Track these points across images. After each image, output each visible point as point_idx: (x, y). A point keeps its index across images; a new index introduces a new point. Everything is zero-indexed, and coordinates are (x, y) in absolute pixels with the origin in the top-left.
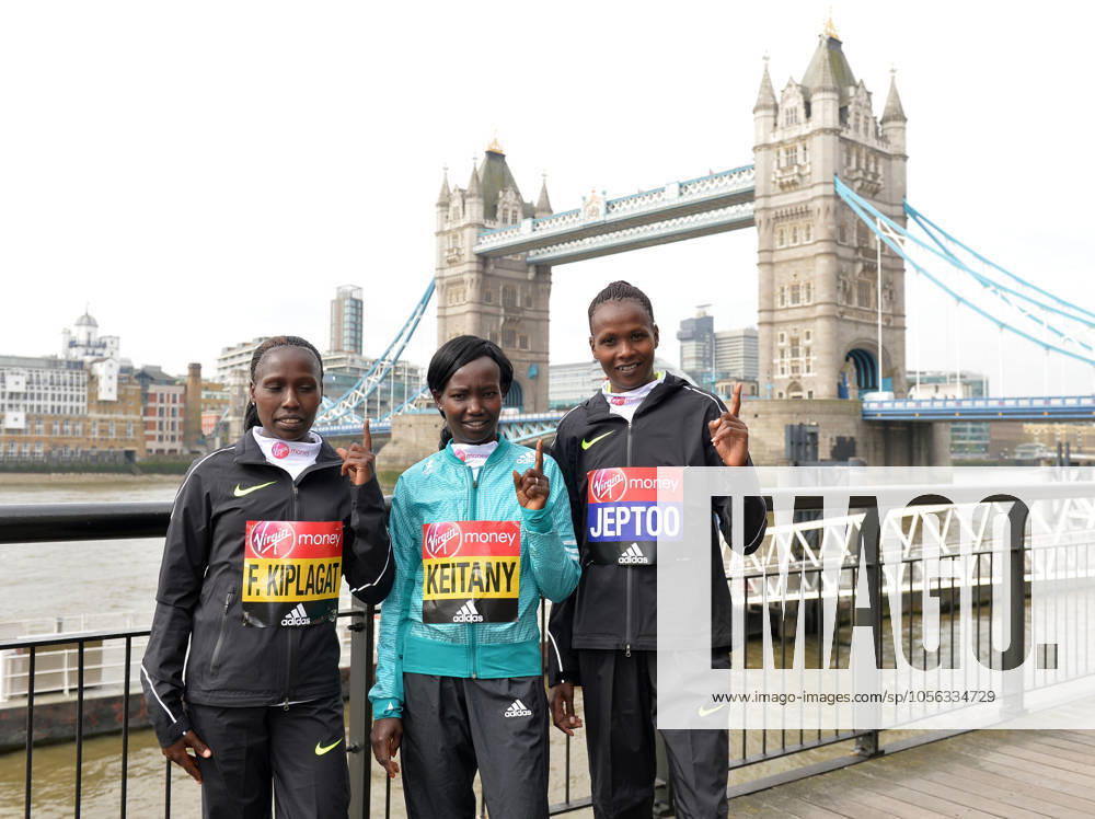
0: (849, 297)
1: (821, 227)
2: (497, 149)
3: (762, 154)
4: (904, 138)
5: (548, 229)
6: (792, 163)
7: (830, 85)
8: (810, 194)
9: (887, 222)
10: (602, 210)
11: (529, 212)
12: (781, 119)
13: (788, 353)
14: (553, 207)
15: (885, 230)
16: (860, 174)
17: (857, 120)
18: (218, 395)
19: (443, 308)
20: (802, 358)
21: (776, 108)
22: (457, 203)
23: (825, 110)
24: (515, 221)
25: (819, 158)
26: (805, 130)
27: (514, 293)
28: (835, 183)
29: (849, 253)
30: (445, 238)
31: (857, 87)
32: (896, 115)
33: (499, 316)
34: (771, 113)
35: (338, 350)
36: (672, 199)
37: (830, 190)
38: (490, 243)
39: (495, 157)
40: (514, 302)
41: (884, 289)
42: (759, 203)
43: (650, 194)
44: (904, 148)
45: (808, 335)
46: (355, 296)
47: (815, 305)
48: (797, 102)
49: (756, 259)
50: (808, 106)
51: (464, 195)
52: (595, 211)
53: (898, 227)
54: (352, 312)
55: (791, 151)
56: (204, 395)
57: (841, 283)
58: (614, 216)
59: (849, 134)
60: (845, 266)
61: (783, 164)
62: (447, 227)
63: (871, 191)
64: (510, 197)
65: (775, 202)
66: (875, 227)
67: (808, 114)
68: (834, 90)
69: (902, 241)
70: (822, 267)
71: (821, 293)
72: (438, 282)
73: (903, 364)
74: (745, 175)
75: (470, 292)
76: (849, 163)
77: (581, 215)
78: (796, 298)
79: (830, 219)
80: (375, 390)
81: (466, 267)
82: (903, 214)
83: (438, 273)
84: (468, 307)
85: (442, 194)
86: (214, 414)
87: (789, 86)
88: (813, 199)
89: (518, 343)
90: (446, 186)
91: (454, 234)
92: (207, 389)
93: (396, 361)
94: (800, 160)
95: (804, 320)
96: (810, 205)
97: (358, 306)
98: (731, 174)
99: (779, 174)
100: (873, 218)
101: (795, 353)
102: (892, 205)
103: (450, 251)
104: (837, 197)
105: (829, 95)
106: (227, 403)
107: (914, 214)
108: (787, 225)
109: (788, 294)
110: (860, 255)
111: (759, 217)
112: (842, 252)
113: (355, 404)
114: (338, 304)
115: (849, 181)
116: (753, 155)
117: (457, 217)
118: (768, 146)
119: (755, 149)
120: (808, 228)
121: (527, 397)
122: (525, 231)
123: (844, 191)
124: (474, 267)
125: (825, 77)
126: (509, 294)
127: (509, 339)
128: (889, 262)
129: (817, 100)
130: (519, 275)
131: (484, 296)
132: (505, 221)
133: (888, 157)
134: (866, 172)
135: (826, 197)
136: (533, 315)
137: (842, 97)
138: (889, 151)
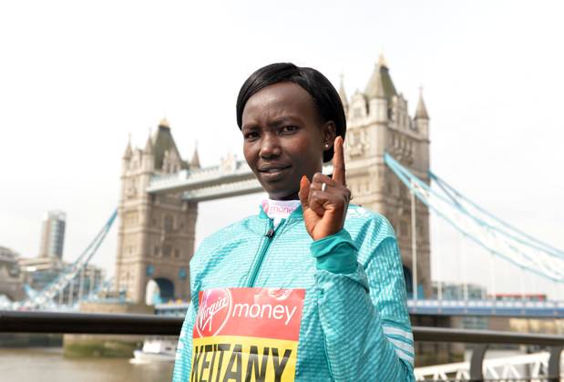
1: (376, 184)
2: (165, 124)
4: (428, 130)
5: (197, 177)
6: (357, 141)
7: (382, 94)
8: (369, 162)
9: (418, 182)
10: (234, 165)
11: (185, 166)
12: (351, 114)
14: (201, 163)
15: (416, 186)
16: (401, 151)
17: (398, 117)
19: (122, 228)
21: (348, 107)
23: (378, 110)
24: (175, 171)
25: (375, 140)
26: (366, 121)
27: (172, 220)
28: (384, 156)
29: (394, 202)
30: (127, 181)
31: (398, 97)
32: (423, 115)
33: (160, 235)
35: (45, 256)
37: (382, 160)
38: (162, 183)
39: (164, 130)
40: (171, 226)
41: (416, 225)
44: (428, 135)
46: (61, 218)
48: (361, 104)
50: (367, 106)
51: (141, 153)
52: (229, 168)
53: (424, 185)
54: (59, 229)
55: (356, 134)
58: (242, 171)
59: (394, 126)
60: (391, 209)
61: (352, 142)
62: (128, 174)
63: (408, 162)
64: (173, 156)
66: (410, 186)
67: (368, 112)
68: (383, 98)
69: (428, 195)
72: (120, 211)
73: (429, 275)
75: (141, 218)
76: (393, 143)
77: (220, 170)
79: (382, 179)
80: (68, 286)
81: (141, 201)
82: (427, 178)
83: (120, 205)
84: (140, 228)
85: (127, 152)
87: (356, 93)
88: (372, 165)
89: (173, 254)
90: (129, 147)
91: (134, 179)
93: (85, 265)
94: (362, 140)
96: (369, 170)
97: (61, 226)
99: (350, 149)
100: (409, 179)
102: (421, 171)
103: (130, 190)
104: (386, 165)
105: (381, 101)
107: (435, 178)
108: (354, 181)
110: (401, 203)
112: (390, 200)
113: (53, 294)
114: (48, 223)
115: (394, 155)
117: (135, 167)
120: (368, 184)
121: (177, 292)
122: (181, 179)
123: (391, 162)
124: (146, 201)
125: (377, 89)
126: (169, 220)
127: (167, 251)
128: (419, 208)
129: (374, 104)
130: (177, 208)
131: (151, 221)
132: (168, 171)
133: (419, 141)
134: (404, 150)
135: (379, 164)
136: (184, 235)
137: (389, 103)
138: (419, 138)
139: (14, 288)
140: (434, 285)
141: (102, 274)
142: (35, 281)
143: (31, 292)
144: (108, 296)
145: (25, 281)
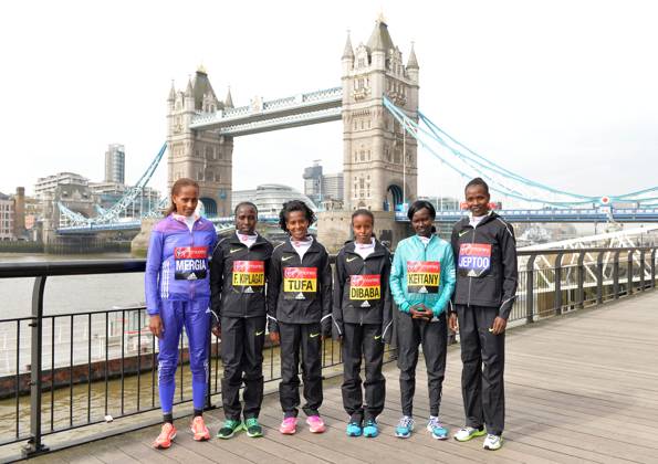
1: (376, 121)
2: (203, 71)
3: (345, 81)
4: (417, 77)
5: (231, 116)
6: (361, 87)
7: (381, 48)
8: (371, 103)
9: (409, 120)
10: (261, 108)
11: (221, 106)
12: (356, 64)
13: (359, 186)
14: (234, 104)
15: (407, 124)
16: (396, 95)
17: (394, 67)
18: (36, 206)
19: (172, 158)
20: (366, 189)
21: (354, 58)
22: (179, 99)
23: (378, 61)
24: (212, 111)
25: (375, 85)
26: (368, 70)
27: (212, 151)
28: (383, 99)
29: (391, 136)
30: (173, 119)
31: (394, 50)
32: (415, 66)
33: (202, 163)
34: (351, 60)
35: (109, 181)
36: (299, 103)
37: (380, 102)
38: (199, 122)
39: (201, 75)
40: (212, 156)
41: (407, 154)
42: (344, 107)
43: (287, 100)
44: (418, 82)
45: (369, 178)
46: (120, 150)
47: (373, 162)
48: (364, 55)
49: (342, 137)
50: (370, 57)
51: (183, 94)
52: (257, 108)
53: (414, 123)
54: (118, 160)
55: (361, 81)
56: (26, 206)
57: (386, 151)
58: (268, 111)
59: (391, 74)
60: (387, 142)
61: (357, 87)
62: (174, 113)
63: (401, 103)
64: (210, 98)
65: (352, 107)
66: (402, 123)
67: (370, 62)
68: (382, 50)
69: (416, 130)
70: (376, 142)
71: (376, 156)
72: (168, 144)
74: (337, 92)
75: (187, 150)
76: (390, 88)
77: (251, 110)
78: (363, 158)
79: (380, 117)
80: (131, 204)
81: (185, 136)
82: (417, 117)
83: (169, 139)
84: (186, 158)
85: (171, 94)
86: (33, 217)
87: (360, 46)
88: (373, 106)
89: (214, 179)
90: (173, 90)
91: (178, 117)
92: (28, 202)
93: (144, 187)
94: (365, 86)
95: (367, 169)
96: (370, 110)
97: (121, 156)
98: (330, 91)
99: (355, 92)
100: (402, 117)
101: (362, 187)
102: (411, 111)
103: (175, 126)
104: (384, 106)
105: (380, 53)
106: (41, 210)
107: (422, 117)
108: (358, 119)
109: (359, 156)
110: (395, 137)
111: (344, 115)
112: (386, 135)
113: (119, 212)
114: (109, 154)
115: (390, 98)
117: (179, 107)
118: (348, 77)
119: (343, 79)
120: (369, 121)
121: (220, 209)
122: (218, 117)
123: (387, 103)
124: (189, 136)
125: (377, 43)
126: (209, 150)
127: (209, 176)
128: (409, 140)
129: (374, 55)
130: (216, 141)
131: (195, 152)
132: (207, 111)
133: (410, 87)
134: (399, 94)
135: (378, 106)
136: (223, 163)
137: (387, 54)
138: (410, 83)
139: (87, 207)
141: (158, 194)
142: (103, 201)
143: (100, 210)
145: (96, 202)
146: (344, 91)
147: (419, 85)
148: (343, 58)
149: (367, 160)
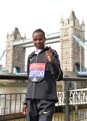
0: (75, 54)
1: (71, 43)
2: (17, 28)
3: (61, 30)
4: (84, 28)
5: (25, 41)
6: (66, 32)
7: (72, 19)
8: (69, 37)
9: (81, 42)
11: (22, 38)
12: (64, 24)
13: (65, 64)
14: (26, 38)
15: (81, 43)
16: (77, 34)
17: (77, 25)
19: (7, 54)
20: (68, 64)
21: (64, 23)
22: (10, 36)
24: (20, 40)
25: (70, 31)
26: (68, 26)
27: (19, 52)
28: (73, 35)
29: (75, 47)
30: (8, 42)
31: (77, 20)
32: (83, 24)
33: (16, 56)
34: (63, 23)
38: (16, 43)
39: (17, 29)
40: (19, 54)
41: (81, 53)
42: (61, 38)
45: (69, 61)
47: (70, 56)
48: (67, 22)
49: (60, 48)
50: (69, 22)
51: (11, 35)
53: (83, 43)
55: (66, 30)
57: (74, 52)
59: (75, 27)
60: (75, 49)
61: (65, 32)
62: (8, 41)
63: (79, 37)
64: (19, 36)
65: (63, 38)
66: (80, 43)
67: (69, 24)
68: (73, 20)
69: (84, 45)
70: (71, 49)
71: (71, 53)
72: (6, 50)
73: (84, 66)
74: (58, 34)
75: (12, 52)
76: (75, 32)
77: (31, 39)
78: (66, 54)
79: (72, 41)
81: (11, 48)
82: (84, 41)
83: (6, 49)
84: (11, 55)
87: (66, 19)
88: (70, 38)
89: (20, 61)
90: (8, 34)
91: (9, 42)
95: (68, 58)
96: (69, 39)
98: (56, 33)
99: (64, 34)
100: (79, 41)
101: (66, 64)
102: (82, 39)
103: (8, 45)
104: (73, 38)
105: (72, 21)
107: (86, 41)
108: (65, 42)
109: (65, 54)
110: (77, 47)
111: (61, 41)
112: (74, 47)
115: (75, 35)
116: (60, 30)
117: (10, 39)
118: (62, 29)
119: (60, 29)
120: (69, 43)
121: (21, 70)
122: (21, 42)
123: (75, 37)
124: (13, 48)
125: (71, 18)
126: (18, 52)
127: (18, 60)
128: (82, 49)
129: (70, 22)
130: (20, 49)
131: (14, 53)
132: (18, 40)
133: (82, 31)
134: (78, 34)
135: (72, 38)
136: (23, 56)
137: (74, 21)
138: (82, 30)
140: (85, 68)
141: (2, 66)
144: (4, 72)
146: (61, 33)
147: (85, 31)
148: (60, 23)
149: (68, 55)
